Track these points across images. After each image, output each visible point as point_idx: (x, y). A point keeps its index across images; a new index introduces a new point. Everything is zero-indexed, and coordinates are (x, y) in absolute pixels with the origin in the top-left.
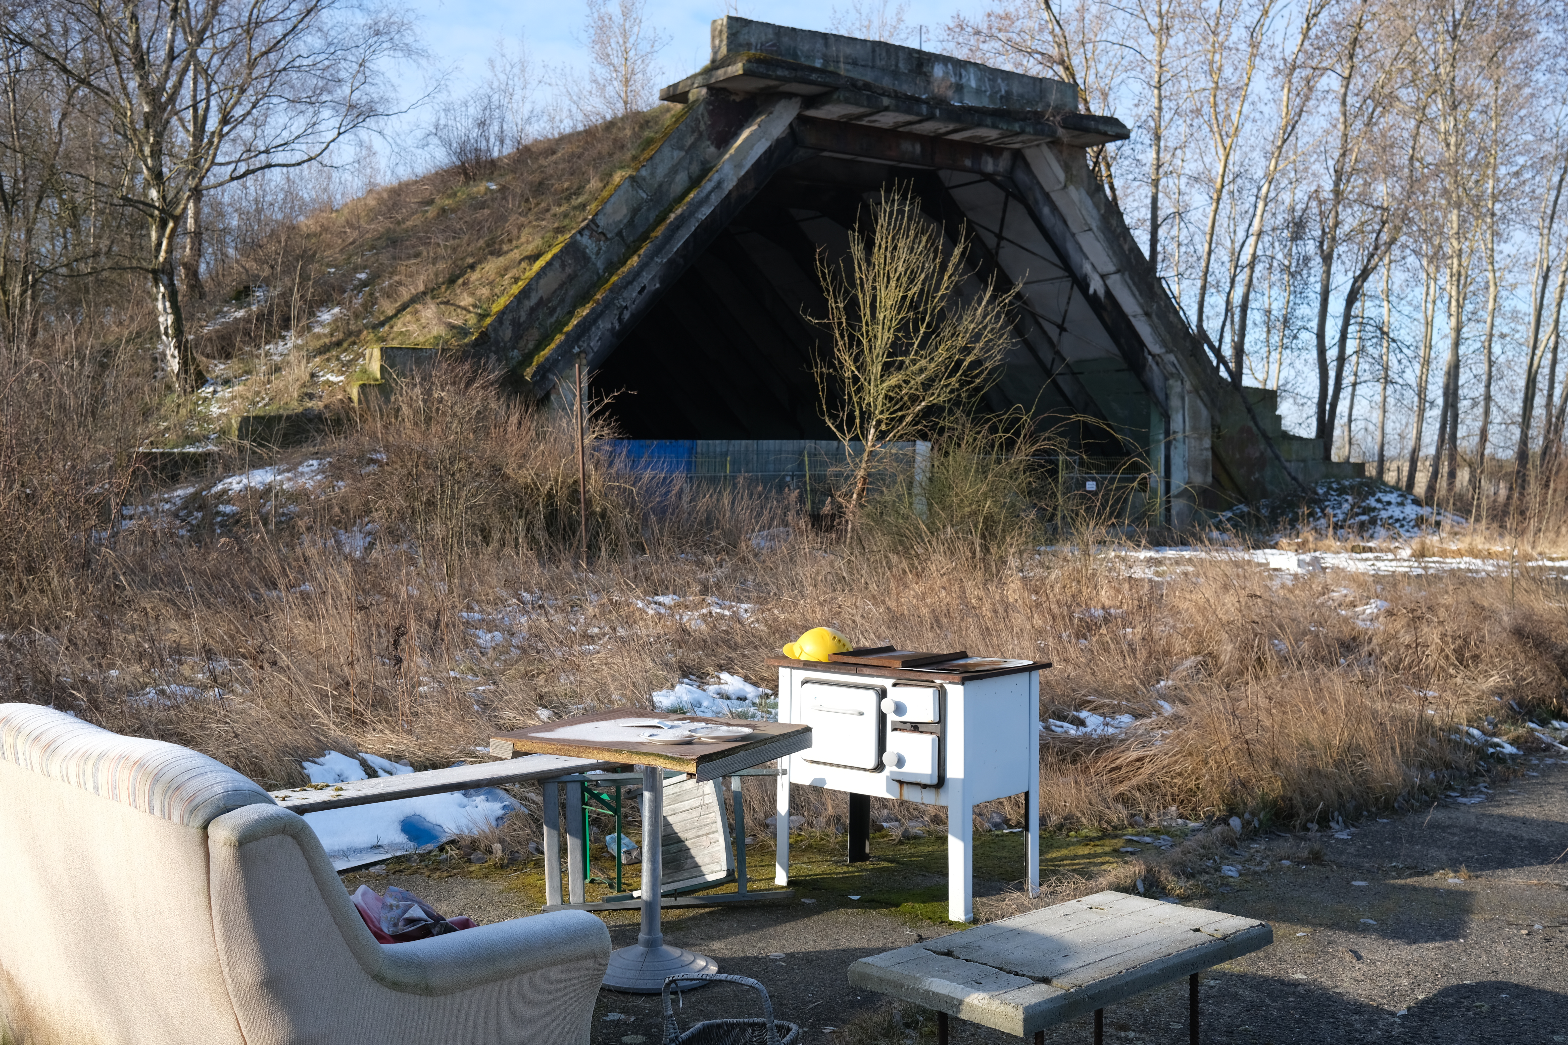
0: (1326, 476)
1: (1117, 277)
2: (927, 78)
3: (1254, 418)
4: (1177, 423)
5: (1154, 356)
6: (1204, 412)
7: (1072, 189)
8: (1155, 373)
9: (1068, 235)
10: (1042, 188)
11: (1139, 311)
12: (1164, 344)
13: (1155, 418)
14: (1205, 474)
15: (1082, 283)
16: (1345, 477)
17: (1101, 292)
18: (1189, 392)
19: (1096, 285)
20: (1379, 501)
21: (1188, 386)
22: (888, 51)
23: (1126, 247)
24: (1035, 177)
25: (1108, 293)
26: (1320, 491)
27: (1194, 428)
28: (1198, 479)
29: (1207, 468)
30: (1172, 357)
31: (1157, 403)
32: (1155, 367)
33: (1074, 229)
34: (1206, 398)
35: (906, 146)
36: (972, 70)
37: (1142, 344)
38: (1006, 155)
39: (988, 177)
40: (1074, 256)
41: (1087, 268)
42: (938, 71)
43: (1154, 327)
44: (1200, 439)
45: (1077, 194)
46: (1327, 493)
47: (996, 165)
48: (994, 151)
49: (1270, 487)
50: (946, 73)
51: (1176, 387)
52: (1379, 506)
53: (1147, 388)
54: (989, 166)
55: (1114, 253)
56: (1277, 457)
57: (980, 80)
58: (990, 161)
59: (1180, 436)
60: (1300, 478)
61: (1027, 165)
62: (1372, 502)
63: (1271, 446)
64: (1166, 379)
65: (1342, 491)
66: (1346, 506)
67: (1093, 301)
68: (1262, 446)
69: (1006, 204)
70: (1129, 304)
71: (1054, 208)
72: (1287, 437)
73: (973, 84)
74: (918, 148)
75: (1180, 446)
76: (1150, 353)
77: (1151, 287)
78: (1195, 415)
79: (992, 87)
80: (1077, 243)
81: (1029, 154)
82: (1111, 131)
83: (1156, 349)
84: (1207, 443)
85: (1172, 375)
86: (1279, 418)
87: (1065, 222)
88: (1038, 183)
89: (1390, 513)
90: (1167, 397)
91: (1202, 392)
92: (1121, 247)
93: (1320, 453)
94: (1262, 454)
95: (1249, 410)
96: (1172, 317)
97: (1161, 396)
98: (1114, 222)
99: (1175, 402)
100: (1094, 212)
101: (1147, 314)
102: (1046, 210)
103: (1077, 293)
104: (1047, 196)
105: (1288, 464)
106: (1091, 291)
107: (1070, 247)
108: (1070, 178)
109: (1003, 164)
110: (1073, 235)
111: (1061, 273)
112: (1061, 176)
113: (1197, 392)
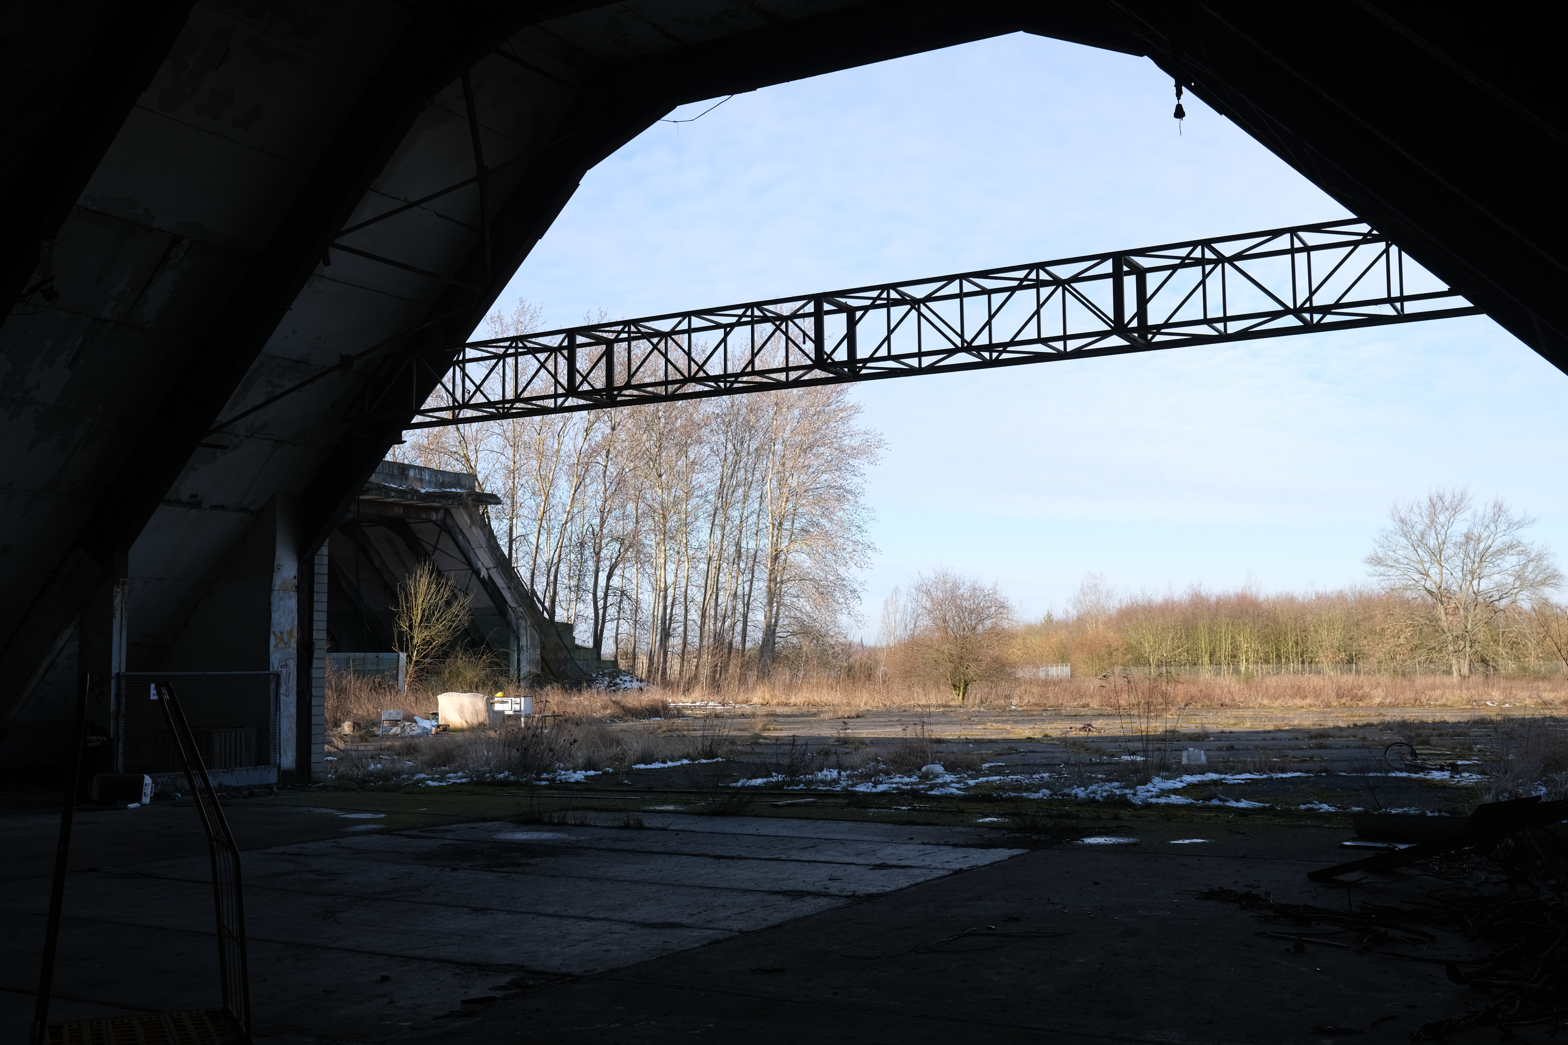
0: (597, 668)
1: (495, 570)
2: (407, 477)
3: (561, 639)
4: (523, 642)
5: (512, 608)
6: (537, 636)
7: (473, 528)
8: (512, 616)
9: (471, 549)
10: (458, 526)
11: (505, 586)
12: (517, 602)
13: (512, 639)
14: (537, 668)
15: (477, 573)
16: (606, 669)
17: (486, 577)
18: (529, 626)
19: (484, 573)
20: (621, 680)
21: (529, 623)
22: (389, 465)
23: (498, 554)
24: (455, 521)
25: (490, 577)
26: (594, 676)
27: (532, 645)
28: (534, 670)
29: (538, 664)
30: (521, 609)
31: (514, 631)
32: (512, 613)
33: (474, 546)
34: (537, 629)
35: (396, 509)
36: (427, 471)
37: (506, 602)
38: (442, 511)
39: (434, 522)
40: (474, 559)
41: (480, 565)
42: (411, 473)
43: (512, 594)
44: (535, 649)
45: (476, 530)
46: (597, 676)
47: (437, 516)
48: (436, 510)
49: (569, 674)
50: (415, 474)
51: (523, 623)
52: (621, 682)
53: (508, 624)
54: (434, 517)
55: (493, 558)
56: (573, 659)
57: (430, 476)
58: (434, 514)
59: (525, 648)
60: (585, 669)
61: (451, 515)
62: (618, 681)
63: (570, 653)
64: (518, 619)
65: (603, 675)
66: (606, 683)
67: (482, 581)
68: (565, 653)
69: (440, 533)
70: (500, 582)
71: (464, 536)
72: (578, 647)
73: (427, 478)
74: (402, 510)
75: (525, 654)
76: (510, 606)
77: (510, 573)
78: (532, 638)
79: (436, 479)
80: (475, 553)
81: (453, 511)
82: (492, 501)
83: (513, 605)
84: (538, 651)
85: (521, 617)
86: (574, 638)
87: (469, 543)
88: (457, 524)
89: (626, 686)
90: (518, 628)
91: (535, 626)
92: (496, 555)
93: (595, 656)
94: (565, 656)
95: (559, 635)
96: (520, 588)
97: (515, 628)
98: (493, 542)
99: (522, 631)
100: (484, 539)
101: (509, 588)
102: (460, 537)
103: (474, 577)
104: (461, 530)
105: (578, 662)
106: (482, 576)
107: (472, 555)
108: (473, 522)
109: (441, 515)
110: (473, 549)
111: (467, 567)
112: (469, 522)
113: (533, 626)
